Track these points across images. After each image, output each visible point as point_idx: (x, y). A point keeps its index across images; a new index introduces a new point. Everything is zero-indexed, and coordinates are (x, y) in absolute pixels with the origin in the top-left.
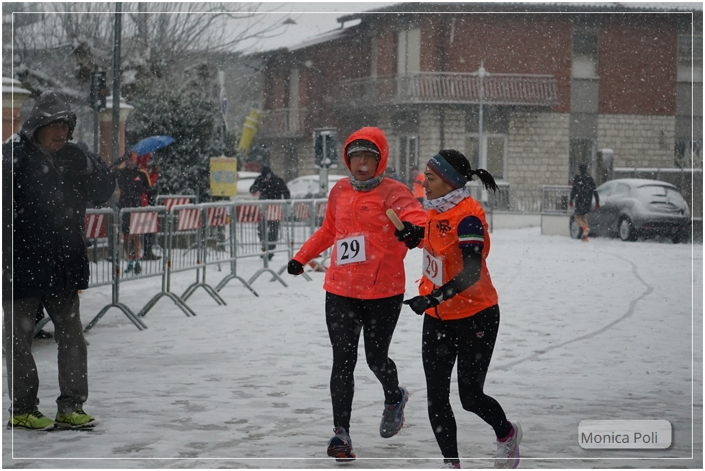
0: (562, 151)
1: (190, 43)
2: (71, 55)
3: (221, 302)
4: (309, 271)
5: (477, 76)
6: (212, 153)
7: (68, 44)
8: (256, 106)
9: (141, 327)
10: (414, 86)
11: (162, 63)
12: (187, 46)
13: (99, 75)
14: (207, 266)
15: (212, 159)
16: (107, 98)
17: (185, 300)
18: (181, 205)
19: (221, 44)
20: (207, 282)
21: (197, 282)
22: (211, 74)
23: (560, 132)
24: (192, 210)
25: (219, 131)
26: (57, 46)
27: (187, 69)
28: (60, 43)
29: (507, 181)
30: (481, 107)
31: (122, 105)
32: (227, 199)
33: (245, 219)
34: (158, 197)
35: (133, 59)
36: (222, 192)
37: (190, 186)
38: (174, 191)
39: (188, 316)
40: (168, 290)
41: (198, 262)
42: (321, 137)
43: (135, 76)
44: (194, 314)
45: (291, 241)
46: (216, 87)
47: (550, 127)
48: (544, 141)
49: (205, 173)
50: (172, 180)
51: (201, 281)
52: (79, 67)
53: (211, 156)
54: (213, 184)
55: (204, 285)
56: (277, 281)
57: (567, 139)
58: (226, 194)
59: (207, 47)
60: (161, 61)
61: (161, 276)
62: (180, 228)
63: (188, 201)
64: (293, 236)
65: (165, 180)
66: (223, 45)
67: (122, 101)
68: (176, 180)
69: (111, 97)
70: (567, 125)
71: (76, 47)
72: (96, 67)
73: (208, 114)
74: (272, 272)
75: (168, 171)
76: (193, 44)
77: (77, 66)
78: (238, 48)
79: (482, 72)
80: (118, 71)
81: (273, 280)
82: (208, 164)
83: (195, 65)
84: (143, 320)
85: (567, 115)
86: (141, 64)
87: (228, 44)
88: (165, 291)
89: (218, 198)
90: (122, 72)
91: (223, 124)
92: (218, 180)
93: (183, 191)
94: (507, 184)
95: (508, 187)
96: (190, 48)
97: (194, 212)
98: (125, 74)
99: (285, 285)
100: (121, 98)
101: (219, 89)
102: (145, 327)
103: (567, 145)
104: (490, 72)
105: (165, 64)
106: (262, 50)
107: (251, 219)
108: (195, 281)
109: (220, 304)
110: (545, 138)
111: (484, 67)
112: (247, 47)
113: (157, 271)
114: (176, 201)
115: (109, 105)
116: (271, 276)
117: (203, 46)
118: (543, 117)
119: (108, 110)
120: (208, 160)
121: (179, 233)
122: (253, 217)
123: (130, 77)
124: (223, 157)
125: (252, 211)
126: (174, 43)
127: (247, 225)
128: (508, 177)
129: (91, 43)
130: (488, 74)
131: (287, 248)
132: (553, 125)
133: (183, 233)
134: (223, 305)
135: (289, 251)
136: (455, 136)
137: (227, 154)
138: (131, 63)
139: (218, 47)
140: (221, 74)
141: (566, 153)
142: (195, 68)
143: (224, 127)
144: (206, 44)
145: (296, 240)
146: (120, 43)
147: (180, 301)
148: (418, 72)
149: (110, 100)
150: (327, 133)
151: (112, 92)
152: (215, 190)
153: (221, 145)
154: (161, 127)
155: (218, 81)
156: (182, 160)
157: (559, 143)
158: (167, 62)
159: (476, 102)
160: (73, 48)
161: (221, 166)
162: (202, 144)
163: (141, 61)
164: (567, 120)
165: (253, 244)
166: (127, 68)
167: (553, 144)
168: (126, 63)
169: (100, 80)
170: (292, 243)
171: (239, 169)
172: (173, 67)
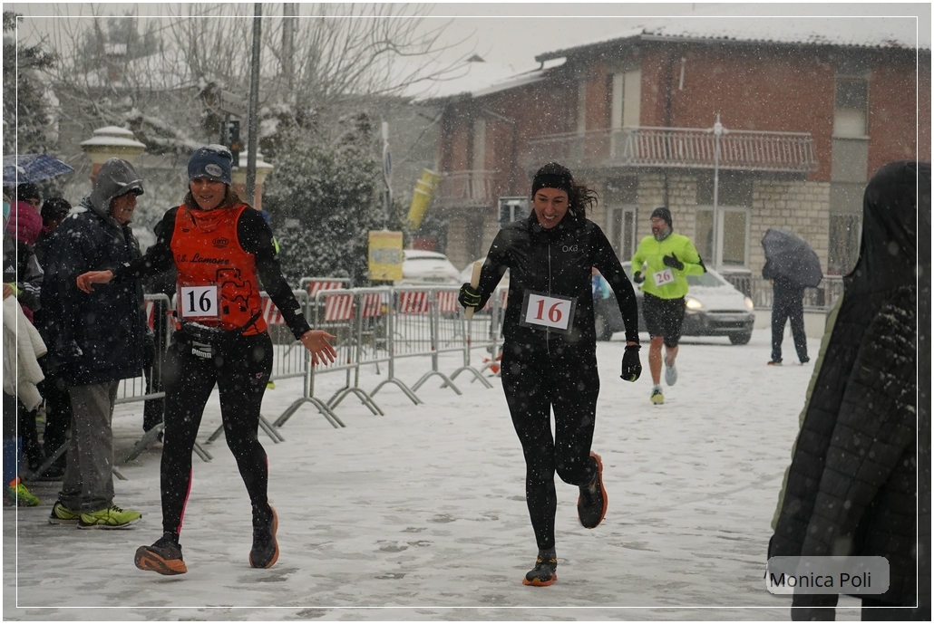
0: (820, 231)
1: (347, 85)
2: (197, 99)
3: (377, 411)
4: (491, 376)
5: (712, 133)
6: (371, 225)
7: (192, 84)
8: (430, 167)
9: (277, 439)
10: (632, 145)
11: (311, 110)
12: (343, 89)
13: (231, 125)
14: (361, 367)
15: (372, 233)
16: (241, 154)
17: (332, 408)
18: (330, 290)
19: (386, 88)
20: (359, 387)
21: (348, 387)
22: (373, 126)
23: (817, 206)
24: (342, 297)
25: (381, 199)
26: (179, 87)
27: (341, 118)
28: (182, 84)
29: (749, 268)
30: (717, 172)
31: (260, 164)
32: (390, 283)
33: (410, 309)
34: (303, 280)
35: (274, 106)
36: (384, 275)
37: (343, 266)
38: (324, 273)
39: (336, 427)
40: (311, 396)
41: (349, 362)
42: (507, 208)
43: (277, 127)
44: (343, 426)
45: (467, 338)
46: (379, 143)
47: (804, 200)
48: (797, 218)
49: (363, 251)
50: (320, 258)
51: (352, 385)
52: (206, 114)
53: (371, 229)
54: (371, 265)
55: (355, 390)
56: (449, 387)
57: (826, 215)
58: (389, 278)
59: (369, 91)
60: (309, 108)
61: (303, 378)
62: (327, 318)
63: (340, 285)
64: (469, 331)
65: (312, 258)
66: (388, 90)
67: (259, 158)
68: (326, 259)
69: (245, 153)
70: (827, 198)
71: (202, 89)
72: (228, 115)
73: (368, 176)
74: (443, 377)
75: (316, 247)
76: (350, 86)
77: (203, 112)
78: (407, 93)
79: (718, 128)
80: (255, 121)
81: (445, 386)
82: (367, 240)
83: (352, 114)
84: (279, 431)
85: (827, 185)
86: (284, 111)
87: (395, 88)
88: (308, 396)
89: (377, 283)
90: (260, 121)
91: (386, 189)
92: (378, 260)
93: (335, 273)
94: (748, 271)
95: (749, 275)
96: (347, 91)
97: (345, 298)
98: (264, 123)
99: (458, 393)
100: (258, 155)
101: (382, 144)
102: (281, 440)
103: (827, 223)
104: (729, 128)
105: (315, 112)
106: (439, 95)
107: (417, 308)
108: (344, 384)
109: (375, 414)
110: (799, 213)
111: (721, 122)
112: (420, 91)
113: (298, 372)
114: (325, 285)
115: (243, 163)
116: (442, 381)
117: (363, 89)
118: (795, 186)
119: (241, 170)
120: (367, 234)
121: (327, 325)
122: (420, 306)
123: (270, 127)
124: (386, 231)
125: (419, 299)
126: (326, 87)
127: (412, 318)
128: (750, 263)
129: (221, 84)
130: (726, 131)
131: (463, 347)
132: (809, 197)
133: (331, 325)
134: (379, 415)
135: (464, 350)
136: (683, 209)
137: (391, 228)
138: (272, 109)
139: (382, 91)
140: (385, 125)
141: (825, 234)
142: (353, 117)
143: (388, 193)
144: (367, 88)
145: (474, 337)
146: (257, 84)
147: (326, 409)
148: (637, 127)
149: (243, 157)
150: (516, 203)
151: (246, 146)
152: (375, 271)
153: (383, 216)
154: (308, 193)
155: (381, 135)
156: (334, 233)
157: (815, 220)
158: (317, 110)
159: (711, 166)
160: (199, 89)
161: (383, 242)
162: (358, 214)
163: (285, 108)
164: (827, 191)
165: (419, 341)
166: (267, 117)
167: (808, 222)
168: (265, 110)
169: (231, 130)
170: (469, 342)
171: (405, 246)
172: (324, 115)
